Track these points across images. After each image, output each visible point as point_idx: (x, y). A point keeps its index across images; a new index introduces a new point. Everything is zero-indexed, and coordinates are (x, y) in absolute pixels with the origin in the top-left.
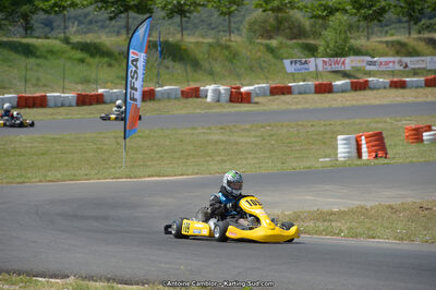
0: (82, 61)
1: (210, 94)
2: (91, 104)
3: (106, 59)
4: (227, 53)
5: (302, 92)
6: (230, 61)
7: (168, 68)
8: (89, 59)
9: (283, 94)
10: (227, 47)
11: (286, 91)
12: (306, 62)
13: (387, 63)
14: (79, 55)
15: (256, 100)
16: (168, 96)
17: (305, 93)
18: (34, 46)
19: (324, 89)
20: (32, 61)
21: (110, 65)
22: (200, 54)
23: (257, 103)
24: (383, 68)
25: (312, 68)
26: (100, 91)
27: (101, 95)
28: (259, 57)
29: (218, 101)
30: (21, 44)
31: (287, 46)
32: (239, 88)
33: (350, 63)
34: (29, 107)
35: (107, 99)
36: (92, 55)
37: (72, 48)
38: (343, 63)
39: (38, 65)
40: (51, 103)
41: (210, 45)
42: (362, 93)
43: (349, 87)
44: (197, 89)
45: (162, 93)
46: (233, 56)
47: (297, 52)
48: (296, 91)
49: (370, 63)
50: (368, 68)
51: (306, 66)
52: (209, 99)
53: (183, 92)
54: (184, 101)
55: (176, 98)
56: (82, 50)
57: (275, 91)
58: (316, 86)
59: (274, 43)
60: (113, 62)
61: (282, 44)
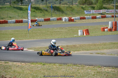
0: (34, 11)
1: (64, 19)
2: (34, 22)
3: (40, 11)
4: (71, 9)
5: (88, 19)
6: (72, 11)
7: (56, 13)
8: (36, 11)
9: (83, 19)
10: (71, 8)
11: (84, 18)
13: (112, 11)
14: (33, 10)
15: (75, 21)
16: (53, 20)
17: (89, 19)
18: (22, 8)
19: (94, 18)
20: (22, 11)
21: (41, 12)
22: (64, 9)
25: (92, 13)
26: (36, 19)
29: (66, 21)
30: (19, 7)
32: (71, 18)
33: (102, 11)
34: (18, 23)
35: (38, 21)
36: (37, 10)
37: (32, 8)
38: (100, 11)
39: (23, 12)
40: (24, 22)
41: (67, 7)
42: (104, 19)
43: (101, 17)
44: (61, 18)
45: (52, 19)
46: (73, 10)
47: (90, 8)
48: (87, 18)
50: (107, 12)
51: (90, 12)
52: (63, 21)
53: (57, 19)
54: (57, 21)
55: (56, 20)
56: (34, 9)
57: (81, 19)
58: (92, 17)
59: (84, 6)
60: (42, 12)
61: (86, 6)
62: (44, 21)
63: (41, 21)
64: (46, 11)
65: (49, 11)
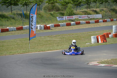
2: (5, 32)
3: (6, 19)
4: (40, 16)
10: (40, 14)
11: (58, 26)
12: (63, 18)
13: (84, 17)
23: (51, 29)
24: (83, 18)
25: (65, 19)
26: (7, 28)
27: (8, 29)
28: (49, 17)
29: (41, 29)
31: (56, 13)
33: (74, 17)
35: (10, 30)
43: (75, 24)
45: (25, 28)
46: (42, 17)
48: (61, 25)
49: (80, 17)
50: (79, 18)
52: (38, 29)
57: (55, 26)
58: (66, 24)
59: (52, 13)
60: (8, 20)
61: (54, 13)
62: (17, 30)
63: (13, 31)
64: (13, 18)
65: (16, 19)
